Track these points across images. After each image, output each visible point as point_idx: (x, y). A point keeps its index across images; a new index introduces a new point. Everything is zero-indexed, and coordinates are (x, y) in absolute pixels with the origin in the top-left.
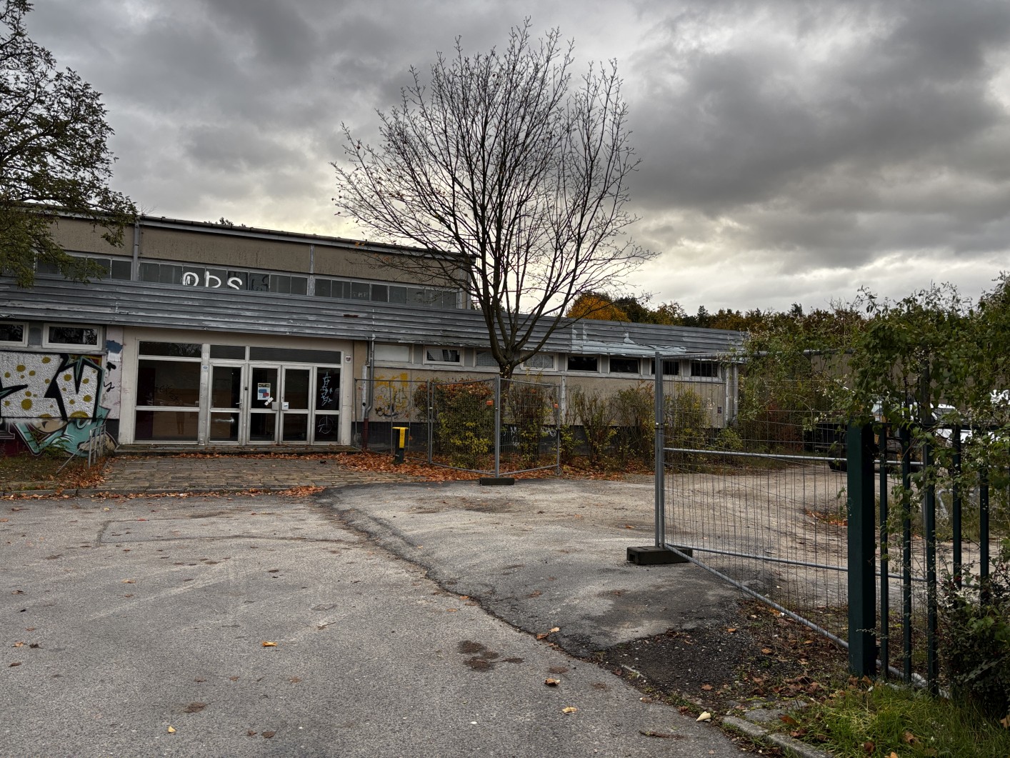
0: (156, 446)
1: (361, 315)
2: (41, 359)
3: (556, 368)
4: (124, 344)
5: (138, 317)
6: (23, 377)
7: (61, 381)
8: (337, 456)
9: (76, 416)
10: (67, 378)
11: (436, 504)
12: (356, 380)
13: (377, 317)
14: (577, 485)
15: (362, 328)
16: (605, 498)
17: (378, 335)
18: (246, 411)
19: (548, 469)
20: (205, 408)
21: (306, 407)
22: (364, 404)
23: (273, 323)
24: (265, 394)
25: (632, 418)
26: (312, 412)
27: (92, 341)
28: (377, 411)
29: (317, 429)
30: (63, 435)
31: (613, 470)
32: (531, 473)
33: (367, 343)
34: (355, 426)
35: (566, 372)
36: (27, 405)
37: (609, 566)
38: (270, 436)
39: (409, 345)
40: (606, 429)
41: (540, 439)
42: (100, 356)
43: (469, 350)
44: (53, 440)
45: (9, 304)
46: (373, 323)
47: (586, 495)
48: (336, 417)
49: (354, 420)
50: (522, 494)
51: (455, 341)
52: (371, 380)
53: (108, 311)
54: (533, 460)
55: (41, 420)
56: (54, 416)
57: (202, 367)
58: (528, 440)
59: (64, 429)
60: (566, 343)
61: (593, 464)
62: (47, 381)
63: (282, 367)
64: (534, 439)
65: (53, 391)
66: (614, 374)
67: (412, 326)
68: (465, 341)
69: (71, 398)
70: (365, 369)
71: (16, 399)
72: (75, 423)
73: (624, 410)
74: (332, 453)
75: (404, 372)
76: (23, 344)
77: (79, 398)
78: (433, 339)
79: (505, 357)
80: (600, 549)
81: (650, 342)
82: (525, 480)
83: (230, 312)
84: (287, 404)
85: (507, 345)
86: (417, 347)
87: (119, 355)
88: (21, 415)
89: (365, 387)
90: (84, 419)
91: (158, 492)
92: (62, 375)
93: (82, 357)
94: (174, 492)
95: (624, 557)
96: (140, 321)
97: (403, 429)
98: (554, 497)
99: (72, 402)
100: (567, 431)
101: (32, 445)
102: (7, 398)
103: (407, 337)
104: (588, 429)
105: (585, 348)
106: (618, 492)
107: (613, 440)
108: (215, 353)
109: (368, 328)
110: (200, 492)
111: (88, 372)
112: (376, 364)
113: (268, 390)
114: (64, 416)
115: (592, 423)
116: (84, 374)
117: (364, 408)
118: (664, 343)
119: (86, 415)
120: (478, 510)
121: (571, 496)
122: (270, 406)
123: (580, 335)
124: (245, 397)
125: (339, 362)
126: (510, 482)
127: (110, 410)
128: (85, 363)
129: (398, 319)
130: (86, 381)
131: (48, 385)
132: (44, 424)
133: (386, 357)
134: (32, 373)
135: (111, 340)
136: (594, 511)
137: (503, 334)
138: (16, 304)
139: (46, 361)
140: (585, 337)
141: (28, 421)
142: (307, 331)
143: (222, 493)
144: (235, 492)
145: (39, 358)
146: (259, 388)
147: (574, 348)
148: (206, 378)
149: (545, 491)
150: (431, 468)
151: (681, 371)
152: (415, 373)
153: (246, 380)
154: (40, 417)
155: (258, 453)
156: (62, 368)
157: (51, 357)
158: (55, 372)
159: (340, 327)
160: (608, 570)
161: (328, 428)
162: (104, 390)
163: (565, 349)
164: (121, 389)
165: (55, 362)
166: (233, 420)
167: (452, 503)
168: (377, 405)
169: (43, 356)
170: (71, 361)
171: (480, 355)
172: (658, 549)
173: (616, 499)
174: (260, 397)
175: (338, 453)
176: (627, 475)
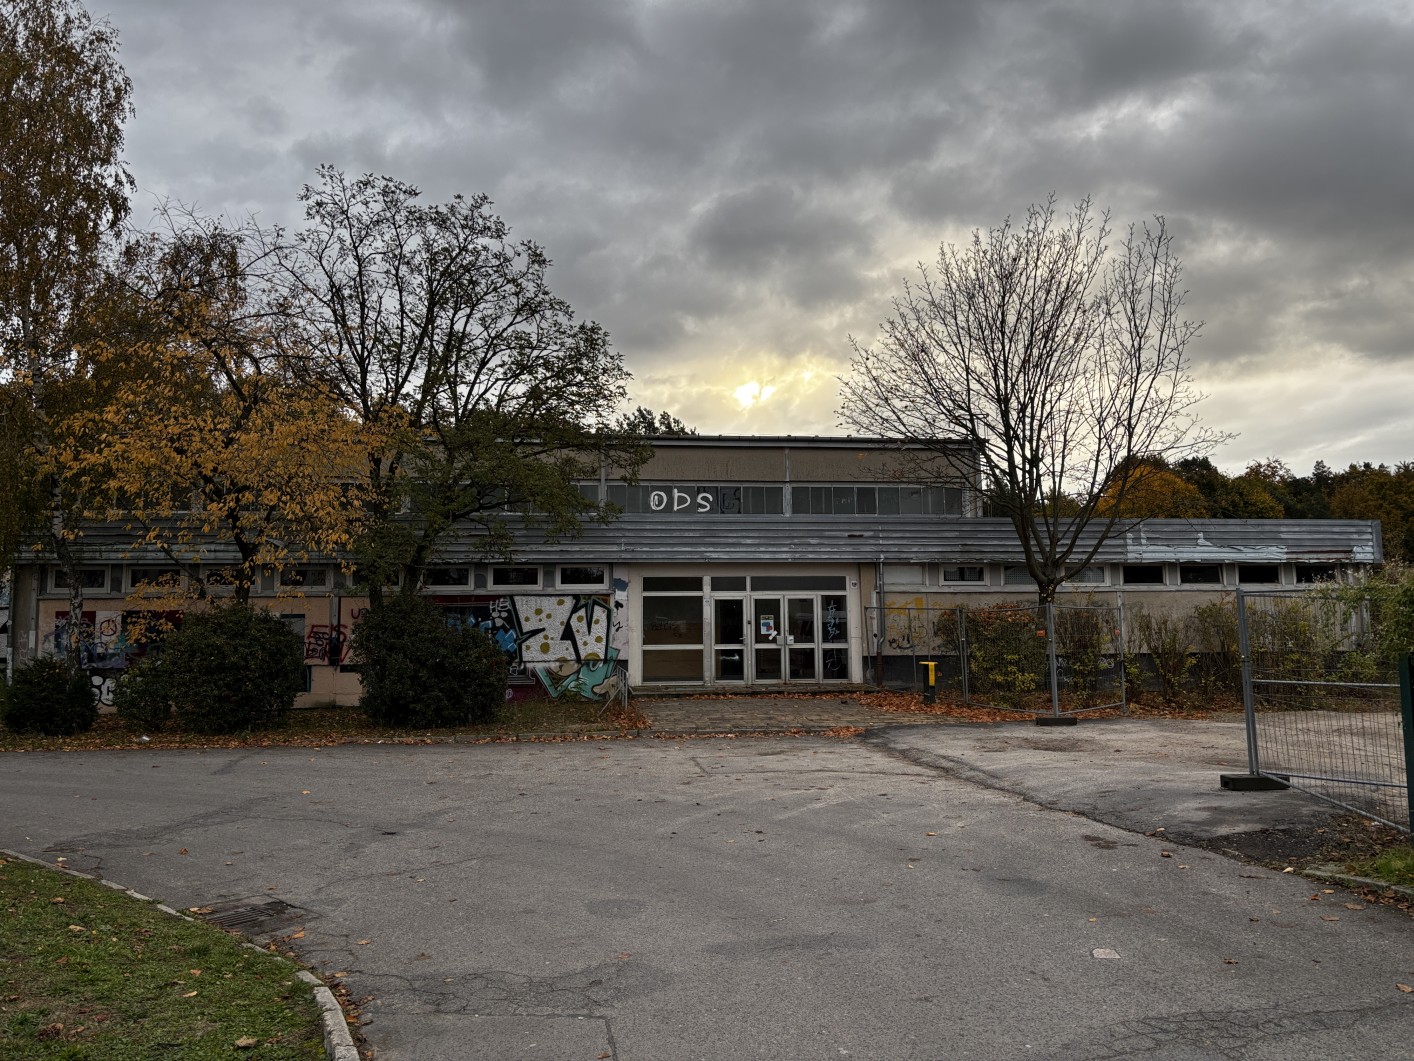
0: (667, 687)
1: (866, 534)
2: (556, 602)
3: (1108, 582)
4: (630, 582)
5: (643, 552)
6: (540, 620)
7: (574, 623)
8: (855, 696)
9: (589, 658)
10: (580, 619)
11: (998, 745)
12: (866, 608)
13: (885, 535)
14: (1153, 725)
15: (868, 549)
16: (1189, 737)
17: (888, 555)
18: (749, 647)
19: (1111, 708)
20: (710, 647)
21: (812, 641)
22: (875, 636)
23: (775, 550)
24: (769, 628)
25: (1216, 643)
26: (818, 646)
27: (600, 580)
28: (891, 643)
29: (825, 665)
30: (578, 678)
31: (1195, 708)
32: (1090, 712)
33: (874, 565)
34: (866, 661)
35: (1121, 586)
36: (545, 648)
37: (1202, 791)
38: (776, 674)
39: (922, 565)
40: (1181, 658)
41: (1098, 672)
42: (608, 595)
43: (995, 566)
44: (571, 684)
45: (528, 548)
46: (881, 542)
47: (1166, 734)
48: (846, 651)
49: (866, 654)
50: (1089, 734)
51: (978, 556)
52: (882, 608)
53: (615, 548)
54: (1090, 697)
55: (558, 664)
56: (569, 658)
57: (704, 601)
58: (1082, 673)
59: (578, 672)
60: (1119, 550)
61: (1169, 702)
62: (562, 623)
63: (784, 597)
64: (1090, 672)
65: (568, 634)
66: (1187, 586)
67: (925, 541)
68: (989, 556)
69: (585, 639)
70: (874, 595)
71: (535, 643)
72: (588, 665)
73: (1205, 632)
74: (848, 692)
75: (919, 596)
76: (538, 588)
77: (591, 639)
78: (951, 556)
79: (1044, 574)
80: (1191, 779)
81: (1235, 542)
82: (1086, 720)
83: (730, 541)
84: (792, 637)
85: (1046, 559)
86: (931, 567)
87: (625, 593)
88: (540, 659)
89: (875, 614)
90: (596, 661)
91: (708, 733)
92: (575, 616)
93: (593, 597)
94: (722, 733)
95: (1218, 785)
96: (644, 557)
97: (932, 664)
98: (1128, 737)
99: (585, 644)
100: (1132, 661)
101: (551, 690)
102: (527, 643)
103: (920, 555)
104: (1158, 657)
105: (1145, 555)
106: (1205, 731)
107: (1192, 671)
108: (717, 585)
109: (875, 548)
110: (745, 732)
111: (599, 613)
112: (886, 589)
113: (772, 623)
114: (578, 659)
115: (1163, 650)
116: (594, 615)
117: (875, 640)
118: (1253, 542)
119: (598, 656)
120: (1046, 749)
121: (1147, 735)
122: (774, 641)
123: (1137, 540)
124: (748, 631)
125: (844, 589)
126: (1072, 722)
127: (619, 651)
128: (595, 603)
129: (908, 535)
130: (597, 622)
131: (563, 627)
132: (561, 667)
133: (898, 581)
134: (549, 616)
135: (618, 577)
136: (1179, 750)
137: (1039, 544)
138: (534, 548)
139: (561, 603)
140: (1144, 542)
141: (546, 665)
142: (810, 556)
143: (766, 733)
144: (778, 732)
145: (554, 600)
146: (762, 622)
147: (1130, 556)
148: (709, 613)
149: (1115, 731)
150: (969, 708)
151: (1283, 578)
152: (931, 598)
153: (748, 612)
154: (557, 661)
155: (771, 693)
156: (575, 610)
157: (565, 599)
158: (569, 614)
159: (844, 549)
160: (1202, 794)
161: (837, 664)
162: (613, 629)
163: (1116, 558)
164: (629, 629)
165: (569, 603)
166: (737, 657)
167: (1015, 743)
168: (891, 635)
169: (558, 599)
170: (582, 602)
171: (1009, 572)
172: (1253, 777)
173: (1203, 738)
174: (764, 631)
175: (855, 692)
176: (1214, 714)
